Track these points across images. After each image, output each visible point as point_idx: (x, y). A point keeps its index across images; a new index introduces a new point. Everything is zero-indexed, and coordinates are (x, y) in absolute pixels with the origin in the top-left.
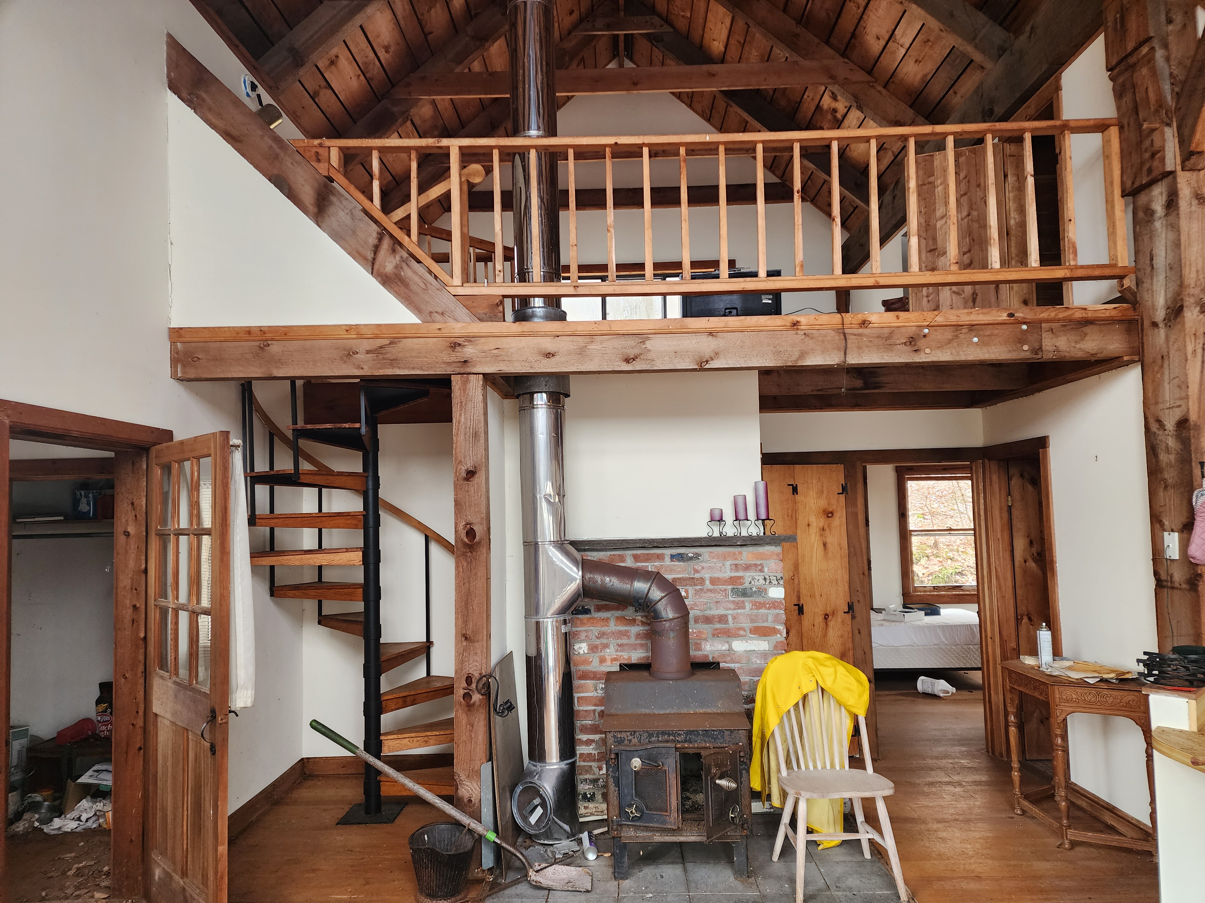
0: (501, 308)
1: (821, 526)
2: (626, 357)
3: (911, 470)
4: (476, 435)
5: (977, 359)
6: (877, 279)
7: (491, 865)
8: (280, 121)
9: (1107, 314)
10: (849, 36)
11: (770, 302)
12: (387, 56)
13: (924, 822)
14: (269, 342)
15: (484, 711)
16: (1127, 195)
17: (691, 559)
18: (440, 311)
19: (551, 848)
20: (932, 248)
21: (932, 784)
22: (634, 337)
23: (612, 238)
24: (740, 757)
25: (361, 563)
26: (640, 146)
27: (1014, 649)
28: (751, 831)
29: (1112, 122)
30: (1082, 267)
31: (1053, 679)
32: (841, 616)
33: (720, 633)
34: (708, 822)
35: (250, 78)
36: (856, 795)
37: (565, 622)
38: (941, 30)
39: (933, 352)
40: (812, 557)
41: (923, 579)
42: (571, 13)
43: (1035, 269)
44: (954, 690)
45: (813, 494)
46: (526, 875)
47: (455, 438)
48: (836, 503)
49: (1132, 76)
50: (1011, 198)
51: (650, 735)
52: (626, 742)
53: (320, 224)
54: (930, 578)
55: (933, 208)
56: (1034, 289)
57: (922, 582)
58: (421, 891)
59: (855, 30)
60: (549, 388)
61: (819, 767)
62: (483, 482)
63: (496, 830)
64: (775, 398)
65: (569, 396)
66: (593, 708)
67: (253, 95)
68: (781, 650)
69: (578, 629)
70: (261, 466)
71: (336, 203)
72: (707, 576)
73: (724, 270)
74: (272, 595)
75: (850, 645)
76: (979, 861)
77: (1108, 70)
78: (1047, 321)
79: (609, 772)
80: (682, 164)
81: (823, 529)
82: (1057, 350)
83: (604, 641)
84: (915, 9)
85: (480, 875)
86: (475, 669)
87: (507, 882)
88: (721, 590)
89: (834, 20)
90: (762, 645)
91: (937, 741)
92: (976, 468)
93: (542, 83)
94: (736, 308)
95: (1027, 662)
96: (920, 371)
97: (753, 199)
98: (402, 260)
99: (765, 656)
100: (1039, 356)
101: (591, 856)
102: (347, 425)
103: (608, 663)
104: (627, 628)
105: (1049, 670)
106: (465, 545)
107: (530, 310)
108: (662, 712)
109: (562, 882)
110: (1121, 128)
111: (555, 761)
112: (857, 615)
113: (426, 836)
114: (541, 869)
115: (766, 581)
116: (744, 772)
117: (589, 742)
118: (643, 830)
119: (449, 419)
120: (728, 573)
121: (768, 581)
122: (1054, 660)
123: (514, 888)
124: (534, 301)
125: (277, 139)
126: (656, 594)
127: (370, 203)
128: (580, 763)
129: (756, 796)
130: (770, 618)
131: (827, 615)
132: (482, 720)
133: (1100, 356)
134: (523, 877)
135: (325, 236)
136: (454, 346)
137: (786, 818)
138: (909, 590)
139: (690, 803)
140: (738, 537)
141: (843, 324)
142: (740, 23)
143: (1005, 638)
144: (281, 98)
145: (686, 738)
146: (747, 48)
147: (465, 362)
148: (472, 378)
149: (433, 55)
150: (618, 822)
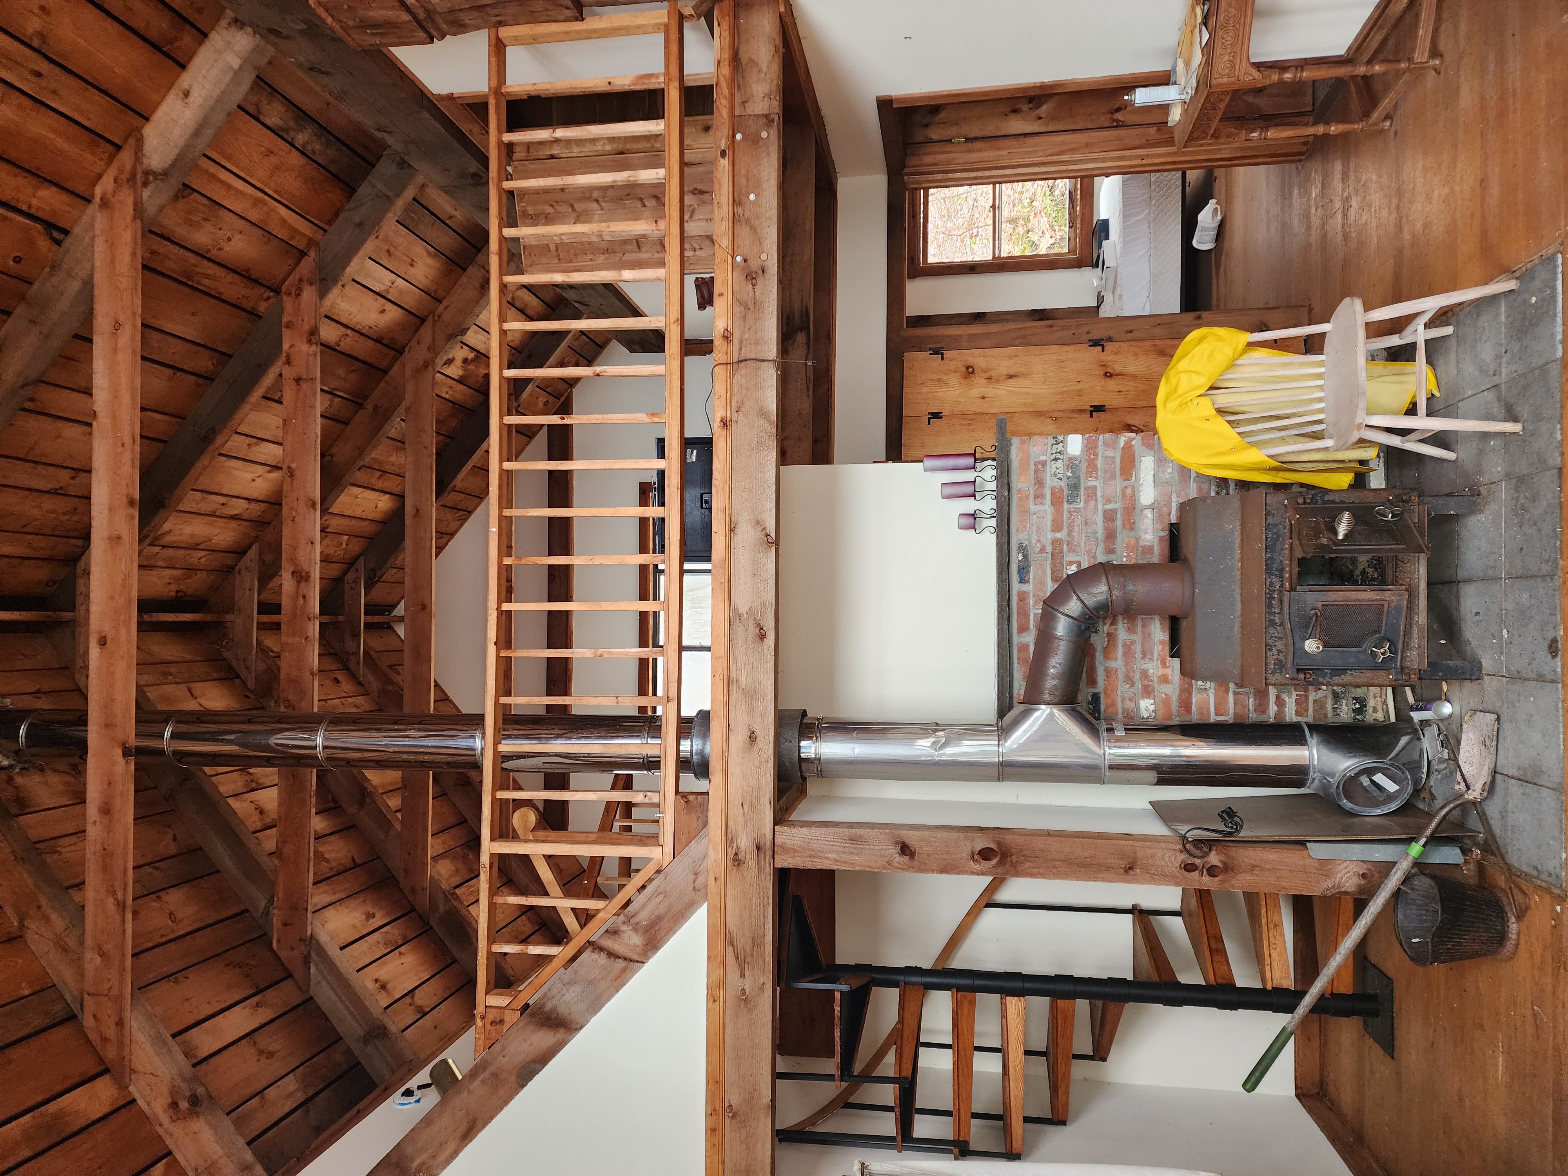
0: (691, 798)
1: (984, 381)
2: (758, 639)
3: (913, 259)
4: (853, 840)
5: (776, 194)
6: (672, 321)
7: (1458, 851)
8: (450, 1061)
9: (726, 34)
10: (379, 346)
11: (695, 452)
12: (378, 916)
13: (1400, 251)
14: (727, 1104)
15: (1234, 849)
16: (581, 14)
17: (1025, 556)
18: (692, 877)
19: (1433, 763)
20: (635, 245)
21: (1346, 237)
22: (733, 627)
23: (610, 652)
24: (1305, 503)
25: (1022, 999)
26: (500, 613)
27: (1159, 130)
28: (1413, 489)
29: (493, 37)
30: (667, 67)
31: (1202, 87)
32: (1108, 356)
33: (1129, 520)
34: (1398, 551)
35: (397, 1097)
36: (1362, 346)
37: (1110, 730)
38: (377, 237)
39: (766, 250)
40: (1027, 394)
41: (1058, 237)
42: (337, 681)
43: (668, 126)
44: (1212, 202)
45: (941, 392)
46: (1474, 803)
47: (857, 868)
48: (954, 362)
49: (440, 14)
50: (579, 150)
51: (1272, 623)
52: (1281, 657)
53: (579, 1026)
54: (1057, 228)
55: (587, 246)
56: (690, 119)
57: (1062, 238)
58: (1495, 952)
59: (373, 339)
60: (794, 738)
61: (1322, 394)
62: (916, 833)
63: (1408, 841)
64: (815, 441)
65: (805, 711)
66: (1231, 695)
67: (418, 1094)
68: (1153, 439)
69: (1120, 711)
70: (887, 1125)
71: (554, 1003)
72: (1050, 536)
73: (652, 512)
74: (1063, 1123)
75: (1148, 344)
76: (1458, 179)
77: (432, 41)
78: (732, 108)
79: (1324, 682)
80: (524, 561)
81: (990, 378)
82: (768, 96)
83: (1137, 676)
84: (351, 270)
85: (1472, 867)
86: (1174, 859)
87: (1482, 830)
88: (1069, 518)
89: (361, 364)
90: (1147, 464)
91: (1285, 227)
92: (914, 183)
93: (419, 730)
94: (702, 494)
95: (1178, 118)
96: (788, 260)
97: (566, 475)
98: (628, 922)
99: (1162, 460)
100: (776, 117)
101: (1447, 709)
102: (837, 1009)
103: (1168, 671)
104: (1120, 645)
105: (1190, 91)
106: (1001, 863)
107: (695, 757)
108: (1239, 605)
109: (1484, 754)
110: (500, 24)
111: (1307, 752)
112: (1107, 334)
113: (1413, 940)
114: (1465, 781)
115: (1059, 459)
116: (1326, 498)
117: (1280, 702)
118: (1410, 638)
119: (830, 874)
120: (1047, 509)
121: (1059, 456)
122: (1175, 83)
123: (1492, 822)
124: (684, 751)
125: (473, 1073)
126: (1073, 606)
127: (556, 959)
128: (1310, 718)
129: (1360, 481)
130: (1110, 453)
131: (1105, 374)
132: (1247, 854)
133: (779, 41)
134: (1475, 807)
135: (594, 1020)
136: (737, 861)
137: (1395, 441)
138: (1073, 260)
139: (1370, 571)
140: (997, 493)
141: (727, 364)
142: (360, 476)
143: (1144, 141)
144: (422, 1056)
145: (1276, 576)
146: (387, 468)
147: (758, 848)
148: (779, 840)
149: (379, 858)
150: (1396, 674)
